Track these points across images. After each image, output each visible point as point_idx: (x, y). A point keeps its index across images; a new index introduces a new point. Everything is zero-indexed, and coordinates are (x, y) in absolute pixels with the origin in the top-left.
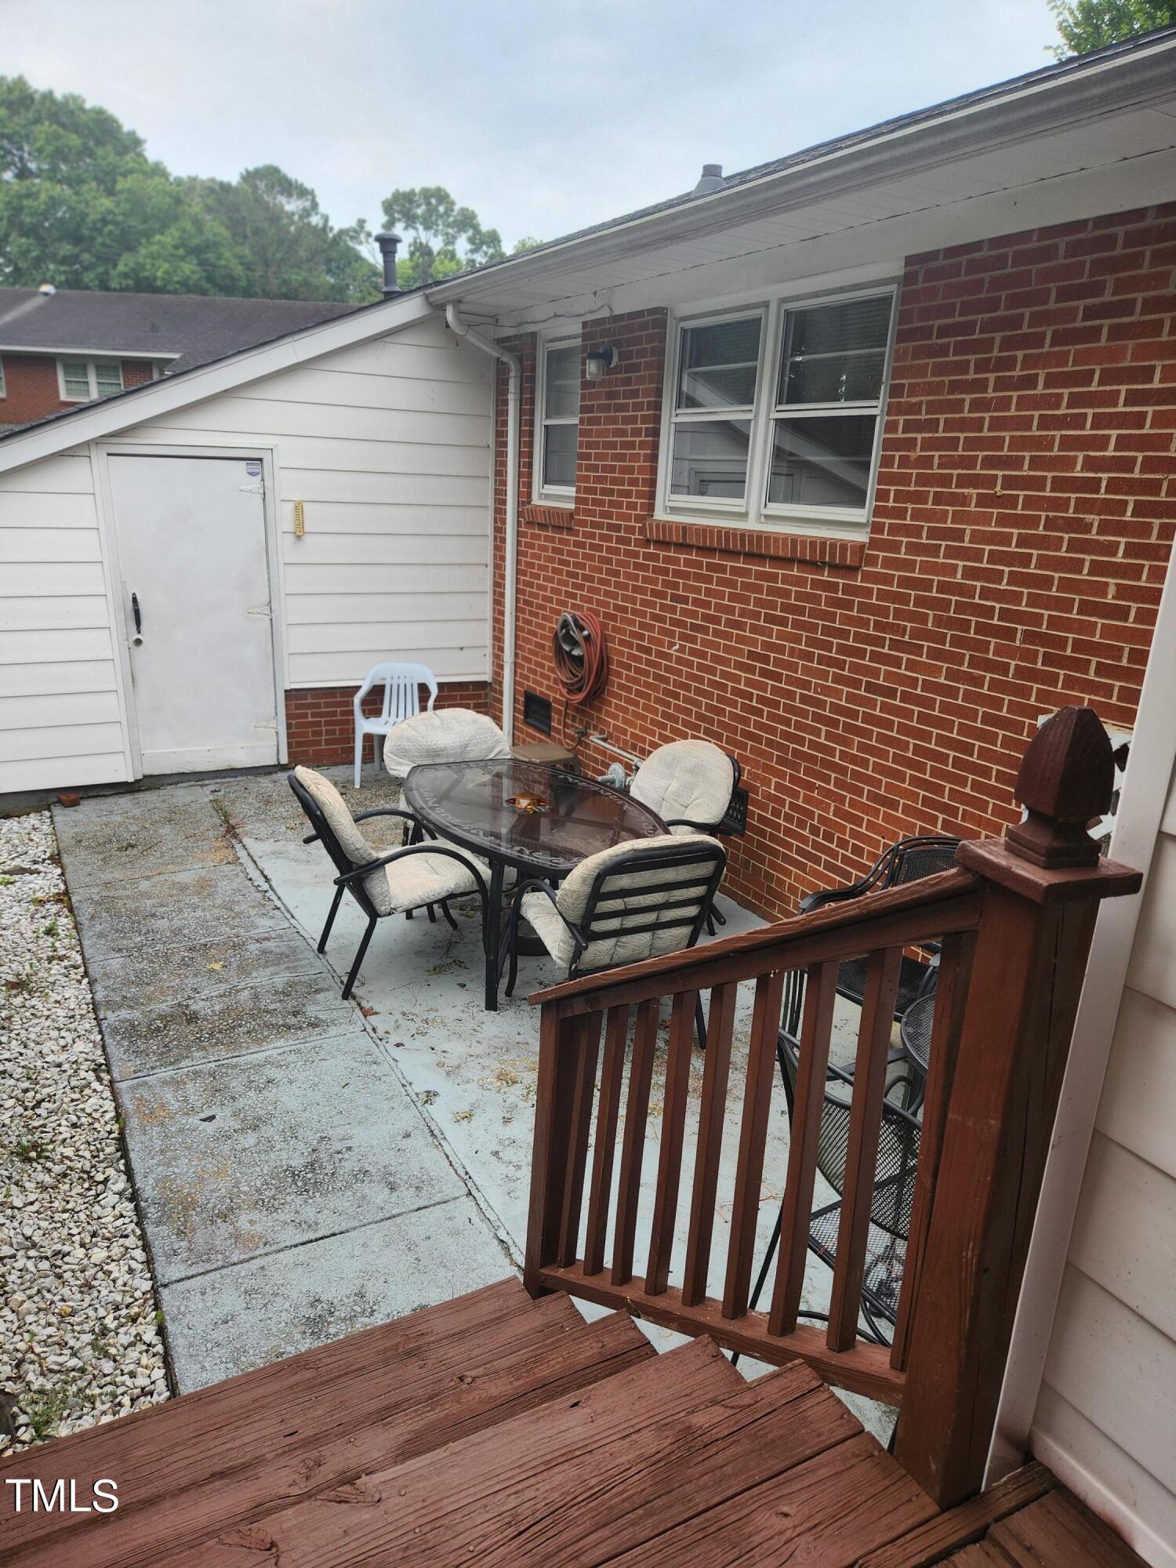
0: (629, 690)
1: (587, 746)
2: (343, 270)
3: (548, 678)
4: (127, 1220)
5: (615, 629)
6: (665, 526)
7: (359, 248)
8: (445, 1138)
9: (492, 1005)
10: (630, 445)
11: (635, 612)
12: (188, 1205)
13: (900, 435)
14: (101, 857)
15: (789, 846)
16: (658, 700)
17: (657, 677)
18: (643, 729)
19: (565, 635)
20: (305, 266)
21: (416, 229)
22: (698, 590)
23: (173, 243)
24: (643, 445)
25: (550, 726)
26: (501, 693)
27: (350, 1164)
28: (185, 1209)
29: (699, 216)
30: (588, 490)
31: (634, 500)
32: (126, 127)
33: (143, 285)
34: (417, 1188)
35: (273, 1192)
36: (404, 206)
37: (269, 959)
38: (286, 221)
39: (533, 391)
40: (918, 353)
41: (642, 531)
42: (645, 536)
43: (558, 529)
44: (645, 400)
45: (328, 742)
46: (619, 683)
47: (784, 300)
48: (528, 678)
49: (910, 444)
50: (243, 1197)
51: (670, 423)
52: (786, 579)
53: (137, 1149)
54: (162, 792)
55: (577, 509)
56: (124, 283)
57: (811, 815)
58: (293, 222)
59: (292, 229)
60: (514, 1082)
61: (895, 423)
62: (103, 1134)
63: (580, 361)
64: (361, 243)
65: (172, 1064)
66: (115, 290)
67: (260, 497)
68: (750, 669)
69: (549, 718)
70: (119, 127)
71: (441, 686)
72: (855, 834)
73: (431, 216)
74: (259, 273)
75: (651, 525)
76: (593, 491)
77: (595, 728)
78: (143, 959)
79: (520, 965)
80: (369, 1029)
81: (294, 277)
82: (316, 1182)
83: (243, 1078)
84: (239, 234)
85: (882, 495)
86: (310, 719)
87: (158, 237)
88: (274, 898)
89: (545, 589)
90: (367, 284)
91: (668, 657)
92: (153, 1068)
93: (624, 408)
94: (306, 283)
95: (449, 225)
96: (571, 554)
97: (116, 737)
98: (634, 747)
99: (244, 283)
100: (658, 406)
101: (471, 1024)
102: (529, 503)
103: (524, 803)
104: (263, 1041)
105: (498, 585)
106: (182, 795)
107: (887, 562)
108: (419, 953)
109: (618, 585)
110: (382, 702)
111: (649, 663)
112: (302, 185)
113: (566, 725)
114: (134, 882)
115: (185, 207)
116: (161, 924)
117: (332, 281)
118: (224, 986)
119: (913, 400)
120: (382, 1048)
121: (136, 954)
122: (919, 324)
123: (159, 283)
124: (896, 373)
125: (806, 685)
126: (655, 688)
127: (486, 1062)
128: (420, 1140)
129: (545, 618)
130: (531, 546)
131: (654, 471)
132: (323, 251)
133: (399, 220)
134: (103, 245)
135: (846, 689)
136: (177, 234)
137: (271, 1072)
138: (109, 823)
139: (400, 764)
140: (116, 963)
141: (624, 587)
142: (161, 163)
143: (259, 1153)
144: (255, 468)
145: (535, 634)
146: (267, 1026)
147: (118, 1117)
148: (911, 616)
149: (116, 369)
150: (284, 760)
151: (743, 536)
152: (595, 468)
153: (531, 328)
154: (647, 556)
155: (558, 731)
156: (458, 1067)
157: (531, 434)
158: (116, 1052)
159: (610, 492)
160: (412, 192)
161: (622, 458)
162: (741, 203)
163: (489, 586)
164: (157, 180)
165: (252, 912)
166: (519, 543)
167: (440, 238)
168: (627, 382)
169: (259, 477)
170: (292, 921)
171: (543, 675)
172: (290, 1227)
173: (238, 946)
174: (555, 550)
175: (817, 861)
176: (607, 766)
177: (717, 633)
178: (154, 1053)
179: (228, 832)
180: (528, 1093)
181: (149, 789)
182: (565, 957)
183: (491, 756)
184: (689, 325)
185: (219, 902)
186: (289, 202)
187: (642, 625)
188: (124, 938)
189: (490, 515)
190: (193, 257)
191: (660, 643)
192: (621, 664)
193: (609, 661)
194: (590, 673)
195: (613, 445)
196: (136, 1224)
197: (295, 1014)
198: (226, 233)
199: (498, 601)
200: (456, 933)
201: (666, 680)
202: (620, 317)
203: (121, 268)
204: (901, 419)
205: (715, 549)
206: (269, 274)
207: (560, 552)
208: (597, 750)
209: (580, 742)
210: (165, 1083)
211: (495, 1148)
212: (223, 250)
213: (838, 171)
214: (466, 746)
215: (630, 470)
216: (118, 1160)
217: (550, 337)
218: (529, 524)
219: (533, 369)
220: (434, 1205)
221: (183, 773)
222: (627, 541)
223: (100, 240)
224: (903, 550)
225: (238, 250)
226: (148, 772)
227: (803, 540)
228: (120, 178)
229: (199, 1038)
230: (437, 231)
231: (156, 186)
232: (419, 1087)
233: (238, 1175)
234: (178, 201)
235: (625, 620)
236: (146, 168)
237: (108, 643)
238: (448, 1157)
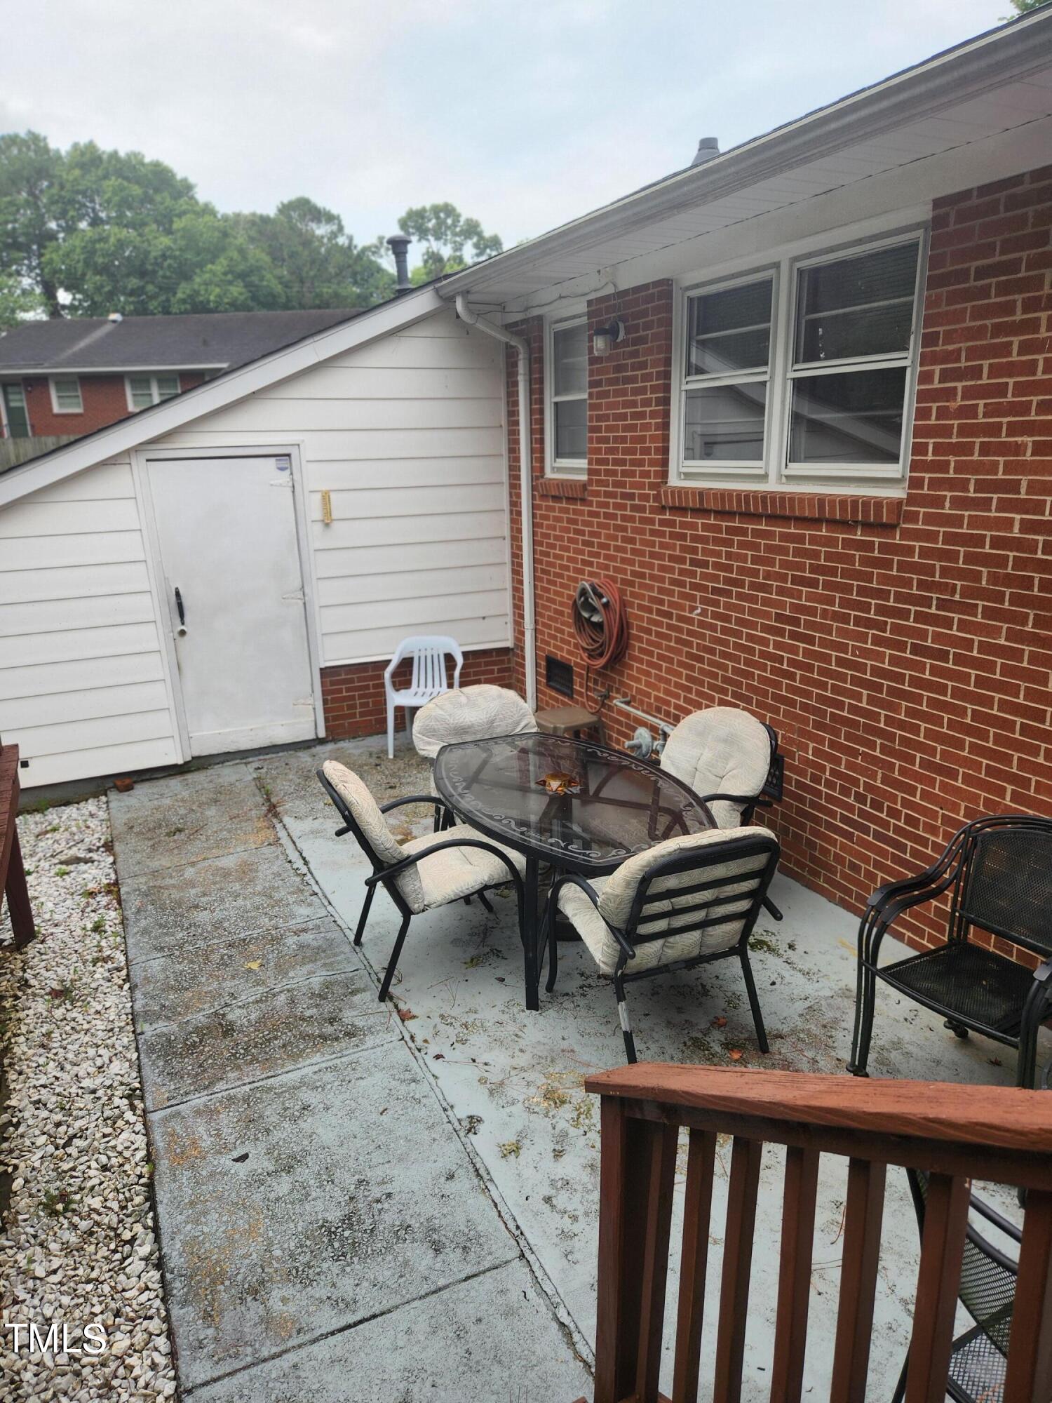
0: (651, 654)
1: (610, 708)
2: (367, 281)
3: (568, 643)
4: (153, 1294)
5: (633, 595)
6: (681, 492)
7: (380, 261)
8: (491, 1180)
9: (533, 1003)
10: (641, 415)
11: (652, 577)
12: (217, 1278)
13: (936, 385)
14: (150, 843)
15: (832, 814)
16: (681, 664)
17: (678, 640)
18: (667, 692)
19: (583, 603)
20: (335, 281)
21: (428, 240)
22: (718, 554)
23: (223, 270)
24: (653, 414)
25: (572, 689)
26: (523, 658)
27: (390, 1218)
28: (213, 1282)
29: (706, 180)
30: (599, 462)
31: (646, 468)
32: (180, 175)
33: (199, 307)
34: (464, 1248)
35: (308, 1257)
36: (417, 221)
37: (308, 954)
38: (317, 244)
39: (541, 371)
40: (953, 298)
41: (657, 498)
42: (660, 502)
43: (571, 500)
44: (654, 370)
45: (362, 714)
46: (639, 647)
47: (795, 259)
48: (548, 644)
49: (950, 394)
50: (276, 1265)
51: (681, 391)
52: (814, 540)
53: (165, 1201)
54: (210, 772)
55: (590, 480)
56: (183, 307)
57: (855, 782)
58: (323, 244)
59: (323, 250)
60: (563, 1102)
61: (931, 374)
62: (133, 1179)
63: (587, 339)
64: (381, 257)
65: (206, 1088)
66: (176, 314)
67: (289, 490)
68: (780, 632)
69: (571, 681)
70: (173, 175)
71: (465, 654)
72: (907, 804)
73: (440, 228)
74: (295, 289)
75: (666, 492)
76: (605, 462)
77: (618, 691)
78: (184, 959)
79: (559, 953)
80: (407, 1038)
81: (325, 290)
82: (354, 1243)
83: (277, 1105)
84: (276, 258)
85: (918, 449)
86: (344, 694)
87: (209, 266)
88: (312, 882)
89: (561, 558)
90: (387, 291)
91: (690, 621)
92: (187, 1094)
93: (633, 380)
94: (336, 295)
95: (455, 234)
96: (586, 523)
97: (165, 724)
98: (659, 710)
99: (283, 300)
100: (667, 375)
101: (511, 1028)
102: (542, 477)
103: (555, 785)
104: (299, 1055)
105: (516, 555)
106: (227, 774)
107: (929, 519)
108: (456, 942)
109: (634, 551)
110: (411, 673)
111: (670, 627)
112: (329, 212)
113: (588, 688)
114: (180, 869)
115: (232, 240)
116: (203, 917)
117: (358, 291)
118: (261, 989)
119: (950, 347)
120: (421, 1061)
121: (177, 953)
122: (951, 268)
123: (212, 305)
124: (929, 322)
125: (842, 648)
126: (679, 652)
127: (531, 1075)
128: (464, 1182)
129: (562, 585)
130: (546, 518)
131: (666, 439)
132: (349, 266)
133: (413, 234)
134: (164, 277)
135: (888, 652)
136: (225, 262)
137: (307, 1096)
138: (159, 806)
139: (429, 743)
140: (157, 964)
141: (642, 553)
142: (210, 203)
143: (292, 1203)
144: (284, 463)
145: (553, 601)
146: (304, 1037)
147: (149, 1159)
148: (961, 574)
149: (175, 381)
150: (322, 734)
151: (764, 498)
152: (606, 440)
153: (536, 312)
154: (662, 523)
155: (581, 694)
156: (502, 1084)
157: (542, 412)
158: (151, 1074)
159: (623, 462)
160: (424, 210)
161: (632, 428)
162: (755, 159)
163: (507, 557)
164: (207, 218)
165: (291, 899)
166: (534, 516)
167: (449, 246)
168: (635, 354)
169: (288, 472)
170: (330, 908)
171: (563, 640)
172: (326, 1308)
173: (276, 940)
174: (570, 521)
175: (866, 830)
176: (634, 730)
177: (740, 596)
178: (189, 1074)
179: (269, 811)
180: (579, 1115)
181: (198, 769)
182: (610, 962)
183: (517, 730)
184: (695, 293)
185: (259, 888)
186: (319, 228)
187: (661, 590)
188: (166, 934)
189: (505, 490)
190: (239, 281)
191: (682, 608)
192: (641, 629)
193: (629, 626)
194: (610, 640)
195: (623, 417)
196: (162, 1300)
197: (332, 1021)
198: (267, 259)
199: (517, 571)
200: (492, 917)
201: (689, 644)
202: (626, 292)
203: (180, 295)
204: (937, 369)
205: (734, 513)
206: (305, 290)
207: (574, 522)
208: (621, 712)
209: (603, 705)
210: (198, 1113)
211: (548, 1191)
212: (264, 273)
213: (863, 113)
214: (493, 721)
215: (642, 439)
216: (147, 1213)
217: (558, 317)
218: (544, 497)
219: (541, 349)
220: (484, 1272)
221: (229, 753)
222: (641, 509)
223: (161, 273)
224: (947, 504)
225: (278, 272)
226: (196, 754)
227: (832, 500)
228: (175, 219)
229: (234, 1055)
230: (446, 240)
231: (206, 223)
232: (461, 1112)
233: (271, 1234)
234: (225, 234)
235: (642, 586)
236: (197, 209)
237: (154, 636)
238: (496, 1205)
